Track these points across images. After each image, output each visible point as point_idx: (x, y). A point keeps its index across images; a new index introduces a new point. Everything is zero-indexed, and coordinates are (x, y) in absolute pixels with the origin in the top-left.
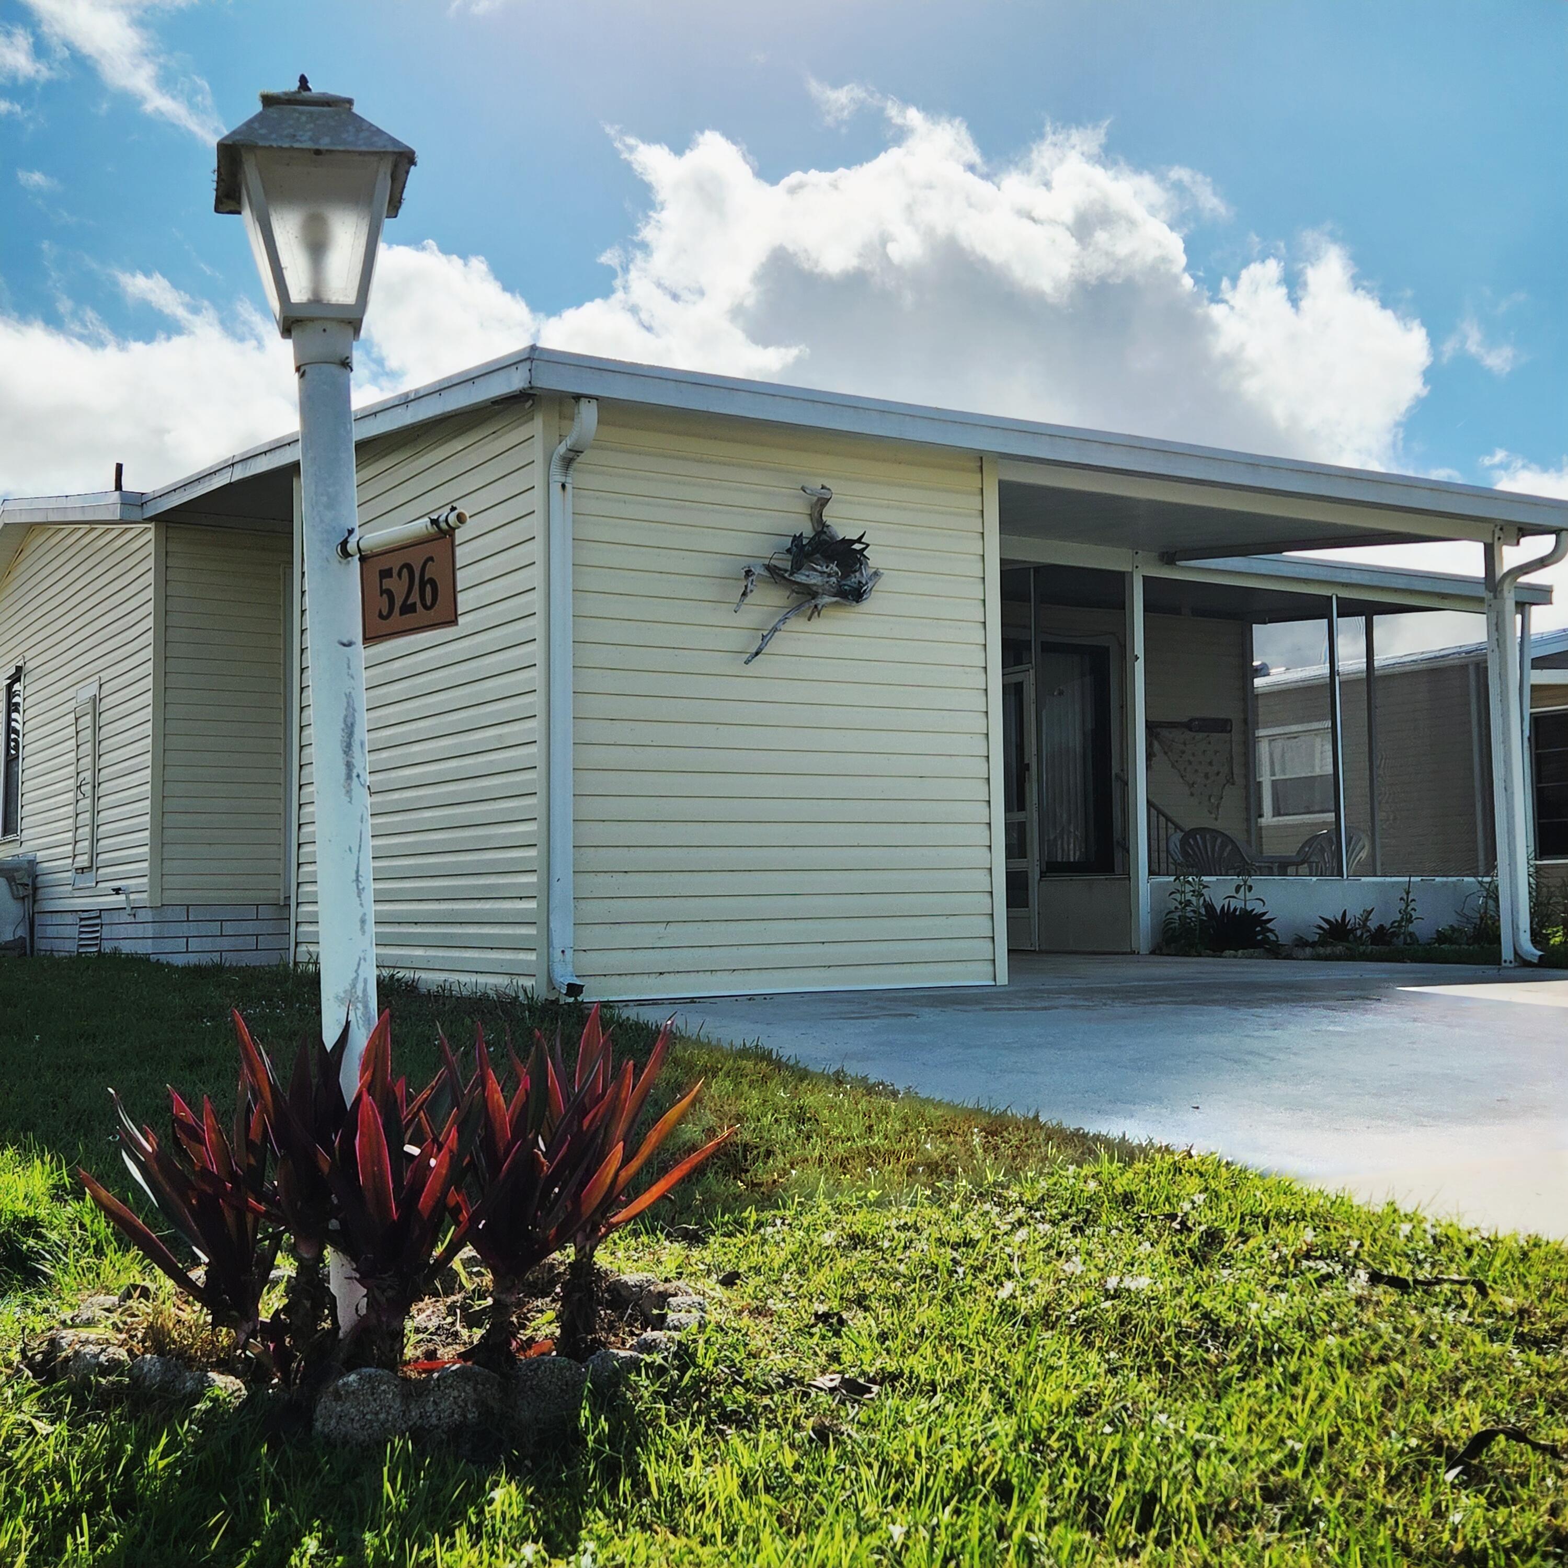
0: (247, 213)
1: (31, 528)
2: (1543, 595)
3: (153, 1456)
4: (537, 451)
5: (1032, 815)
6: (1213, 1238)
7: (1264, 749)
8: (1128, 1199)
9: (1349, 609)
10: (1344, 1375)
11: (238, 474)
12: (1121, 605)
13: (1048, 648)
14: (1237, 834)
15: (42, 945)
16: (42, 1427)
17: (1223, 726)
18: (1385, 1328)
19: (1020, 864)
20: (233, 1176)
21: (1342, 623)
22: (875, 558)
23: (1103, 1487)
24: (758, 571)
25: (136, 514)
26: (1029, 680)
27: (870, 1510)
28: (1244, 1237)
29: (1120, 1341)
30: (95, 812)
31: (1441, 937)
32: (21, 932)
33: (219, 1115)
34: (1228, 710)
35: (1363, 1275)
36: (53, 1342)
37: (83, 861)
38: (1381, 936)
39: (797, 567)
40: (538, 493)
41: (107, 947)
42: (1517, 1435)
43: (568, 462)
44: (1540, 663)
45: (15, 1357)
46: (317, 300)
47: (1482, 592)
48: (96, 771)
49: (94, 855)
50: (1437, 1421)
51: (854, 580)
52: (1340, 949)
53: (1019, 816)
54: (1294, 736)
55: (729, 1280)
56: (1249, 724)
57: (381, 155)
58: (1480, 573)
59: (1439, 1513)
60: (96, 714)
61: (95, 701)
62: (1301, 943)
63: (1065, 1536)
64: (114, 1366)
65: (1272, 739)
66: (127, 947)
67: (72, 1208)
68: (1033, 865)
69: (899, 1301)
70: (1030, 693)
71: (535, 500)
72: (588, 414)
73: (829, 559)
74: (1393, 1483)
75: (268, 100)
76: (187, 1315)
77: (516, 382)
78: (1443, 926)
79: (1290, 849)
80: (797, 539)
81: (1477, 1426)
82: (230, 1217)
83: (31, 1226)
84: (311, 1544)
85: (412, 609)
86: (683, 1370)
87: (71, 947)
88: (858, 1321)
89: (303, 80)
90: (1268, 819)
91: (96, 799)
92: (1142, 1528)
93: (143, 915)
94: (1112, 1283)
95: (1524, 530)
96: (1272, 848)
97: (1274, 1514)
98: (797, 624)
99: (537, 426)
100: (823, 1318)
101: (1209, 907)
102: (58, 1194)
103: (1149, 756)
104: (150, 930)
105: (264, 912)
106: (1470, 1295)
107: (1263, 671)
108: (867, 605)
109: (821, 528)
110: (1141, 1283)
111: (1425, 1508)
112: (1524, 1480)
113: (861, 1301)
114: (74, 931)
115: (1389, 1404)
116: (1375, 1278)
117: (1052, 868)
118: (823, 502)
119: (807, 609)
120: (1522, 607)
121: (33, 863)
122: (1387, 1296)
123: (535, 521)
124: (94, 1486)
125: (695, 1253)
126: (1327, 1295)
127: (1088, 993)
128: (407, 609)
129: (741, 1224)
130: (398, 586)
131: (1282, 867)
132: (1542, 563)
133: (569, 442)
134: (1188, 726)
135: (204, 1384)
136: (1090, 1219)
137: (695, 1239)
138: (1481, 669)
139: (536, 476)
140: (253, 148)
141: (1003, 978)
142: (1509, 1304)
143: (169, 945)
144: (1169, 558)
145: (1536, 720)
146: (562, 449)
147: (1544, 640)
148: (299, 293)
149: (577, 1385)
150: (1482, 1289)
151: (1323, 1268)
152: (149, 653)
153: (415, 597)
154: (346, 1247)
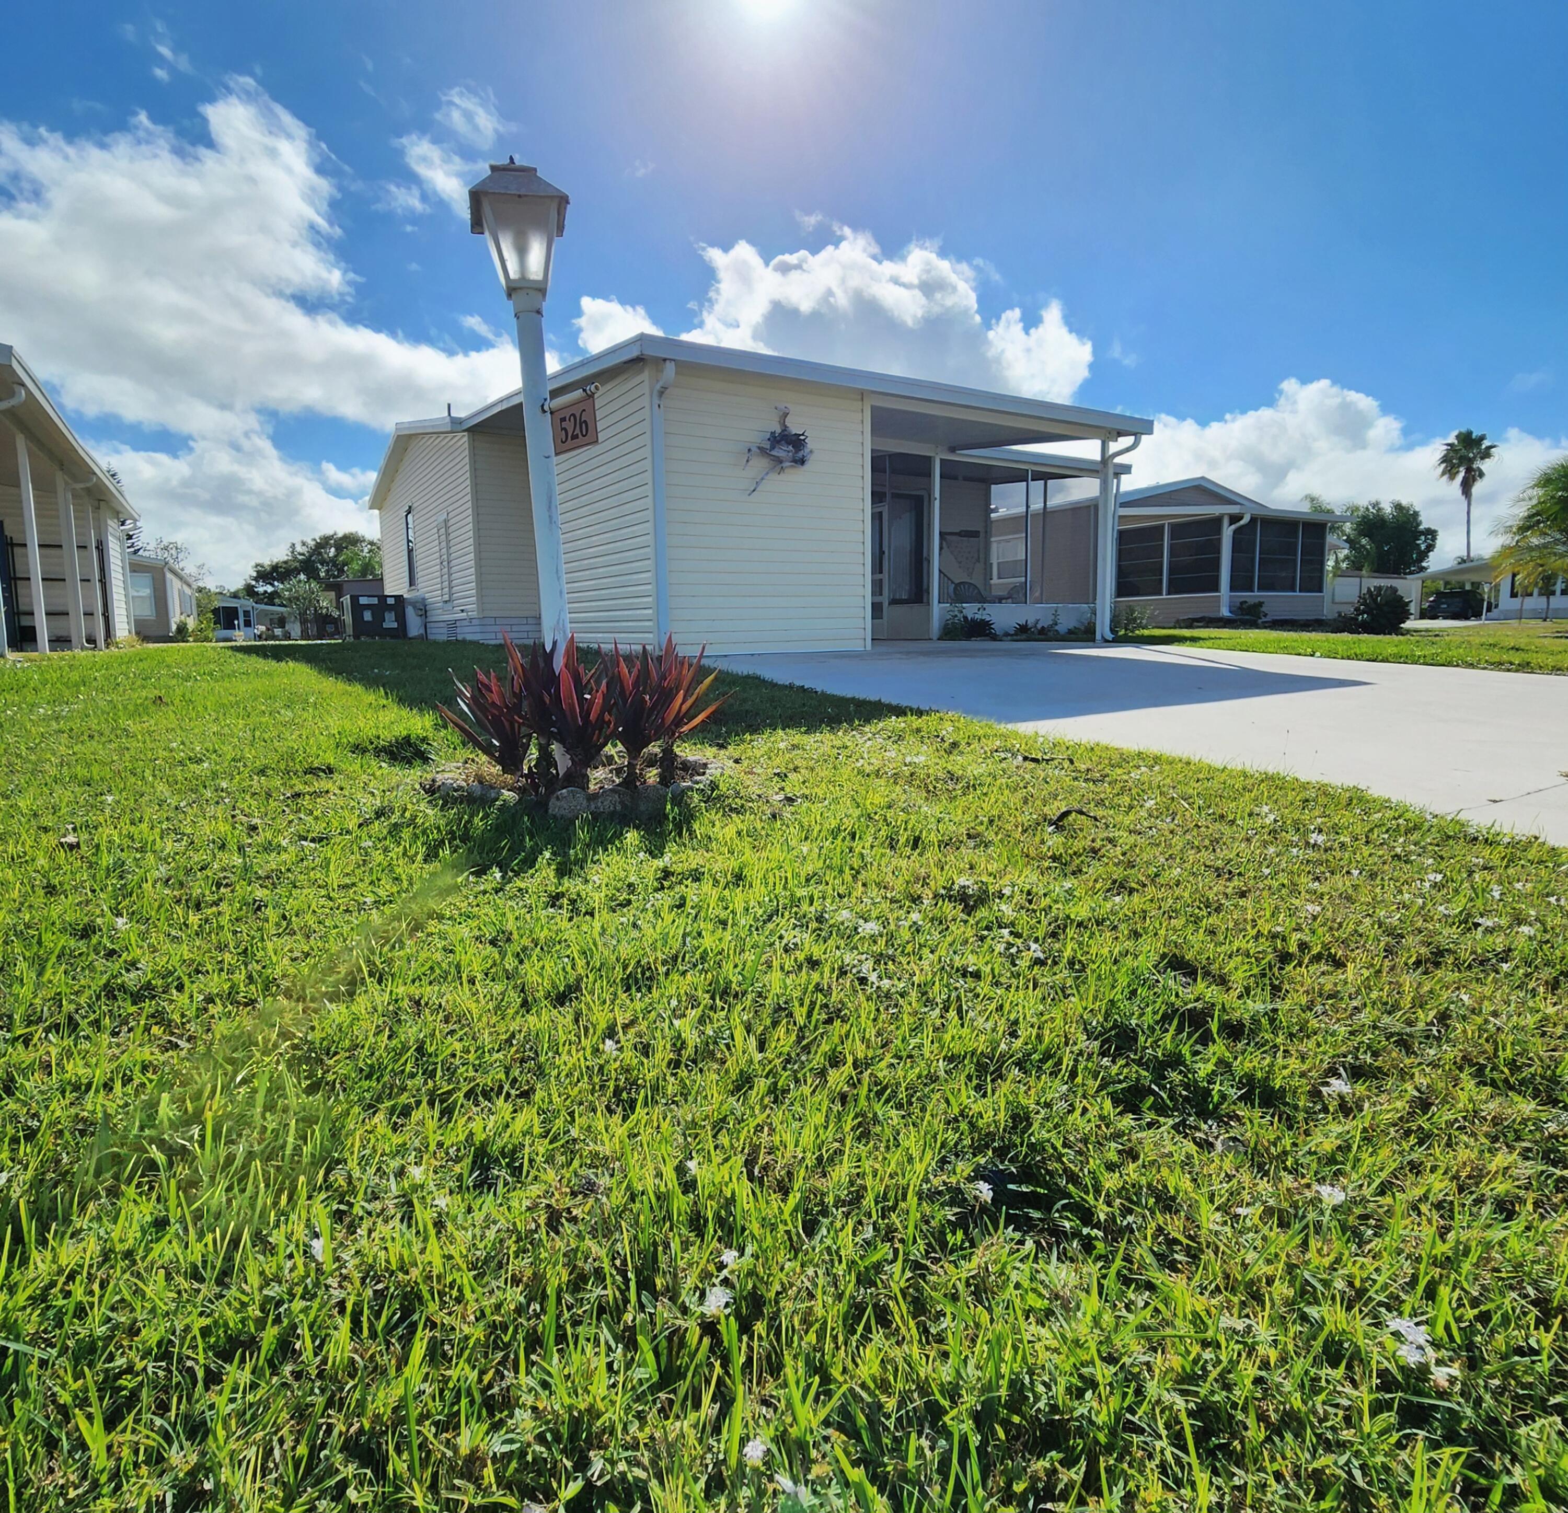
0: (487, 234)
1: (410, 436)
2: (1127, 469)
3: (476, 820)
4: (646, 388)
5: (885, 576)
6: (955, 745)
7: (994, 547)
8: (918, 730)
9: (1037, 476)
10: (1006, 792)
11: (505, 406)
12: (929, 474)
13: (895, 496)
14: (980, 586)
15: (430, 637)
16: (429, 811)
17: (974, 534)
18: (1027, 776)
19: (878, 599)
20: (507, 707)
21: (1032, 483)
22: (810, 444)
23: (897, 833)
24: (754, 449)
25: (459, 428)
26: (885, 509)
27: (793, 843)
28: (969, 744)
29: (910, 783)
30: (450, 575)
31: (1070, 632)
32: (422, 631)
33: (499, 679)
34: (978, 527)
35: (1020, 758)
36: (434, 781)
37: (446, 597)
38: (1043, 631)
39: (773, 448)
40: (647, 410)
41: (460, 638)
42: (1081, 812)
43: (661, 393)
44: (1123, 505)
45: (417, 786)
46: (523, 278)
47: (1099, 468)
48: (449, 555)
49: (451, 595)
50: (1045, 809)
51: (800, 454)
52: (1024, 636)
53: (879, 576)
54: (1008, 541)
55: (737, 761)
56: (988, 534)
57: (552, 197)
58: (1098, 458)
59: (1043, 842)
60: (447, 528)
61: (446, 521)
62: (1007, 634)
63: (878, 851)
64: (460, 788)
65: (999, 542)
66: (469, 637)
67: (443, 732)
68: (885, 599)
69: (812, 769)
70: (885, 517)
71: (646, 413)
72: (670, 368)
73: (789, 443)
74: (1025, 831)
75: (494, 168)
76: (493, 770)
77: (635, 353)
78: (1071, 626)
79: (1003, 593)
80: (773, 433)
81: (1064, 809)
82: (506, 724)
83: (424, 740)
84: (547, 854)
85: (577, 437)
86: (713, 790)
87: (445, 638)
88: (792, 776)
89: (511, 159)
90: (995, 580)
91: (450, 568)
92: (913, 849)
93: (475, 622)
94: (908, 760)
95: (1120, 434)
96: (996, 592)
97: (971, 843)
98: (773, 476)
99: (645, 376)
100: (778, 774)
101: (965, 618)
102: (436, 727)
103: (941, 548)
104: (478, 629)
105: (530, 621)
106: (1066, 764)
107: (995, 510)
108: (807, 466)
109: (785, 428)
110: (921, 759)
111: (1037, 839)
112: (1081, 830)
113: (796, 769)
114: (445, 630)
115: (1026, 802)
116: (1025, 759)
117: (894, 602)
118: (786, 415)
119: (778, 468)
120: (1117, 475)
121: (424, 599)
122: (1030, 765)
123: (647, 423)
124: (452, 832)
125: (722, 752)
126: (1004, 765)
127: (908, 653)
128: (575, 437)
129: (743, 741)
130: (569, 425)
131: (1000, 600)
132: (1128, 450)
133: (661, 384)
134: (960, 534)
135: (499, 794)
136: (900, 738)
137: (722, 747)
138: (1096, 507)
139: (645, 401)
140: (486, 193)
141: (869, 647)
142: (1083, 767)
143: (487, 636)
144: (953, 450)
145: (1121, 533)
146: (658, 387)
147: (1127, 493)
148: (513, 274)
149: (665, 797)
150: (1072, 762)
151: (1003, 755)
152: (469, 497)
153: (577, 431)
154: (562, 741)
